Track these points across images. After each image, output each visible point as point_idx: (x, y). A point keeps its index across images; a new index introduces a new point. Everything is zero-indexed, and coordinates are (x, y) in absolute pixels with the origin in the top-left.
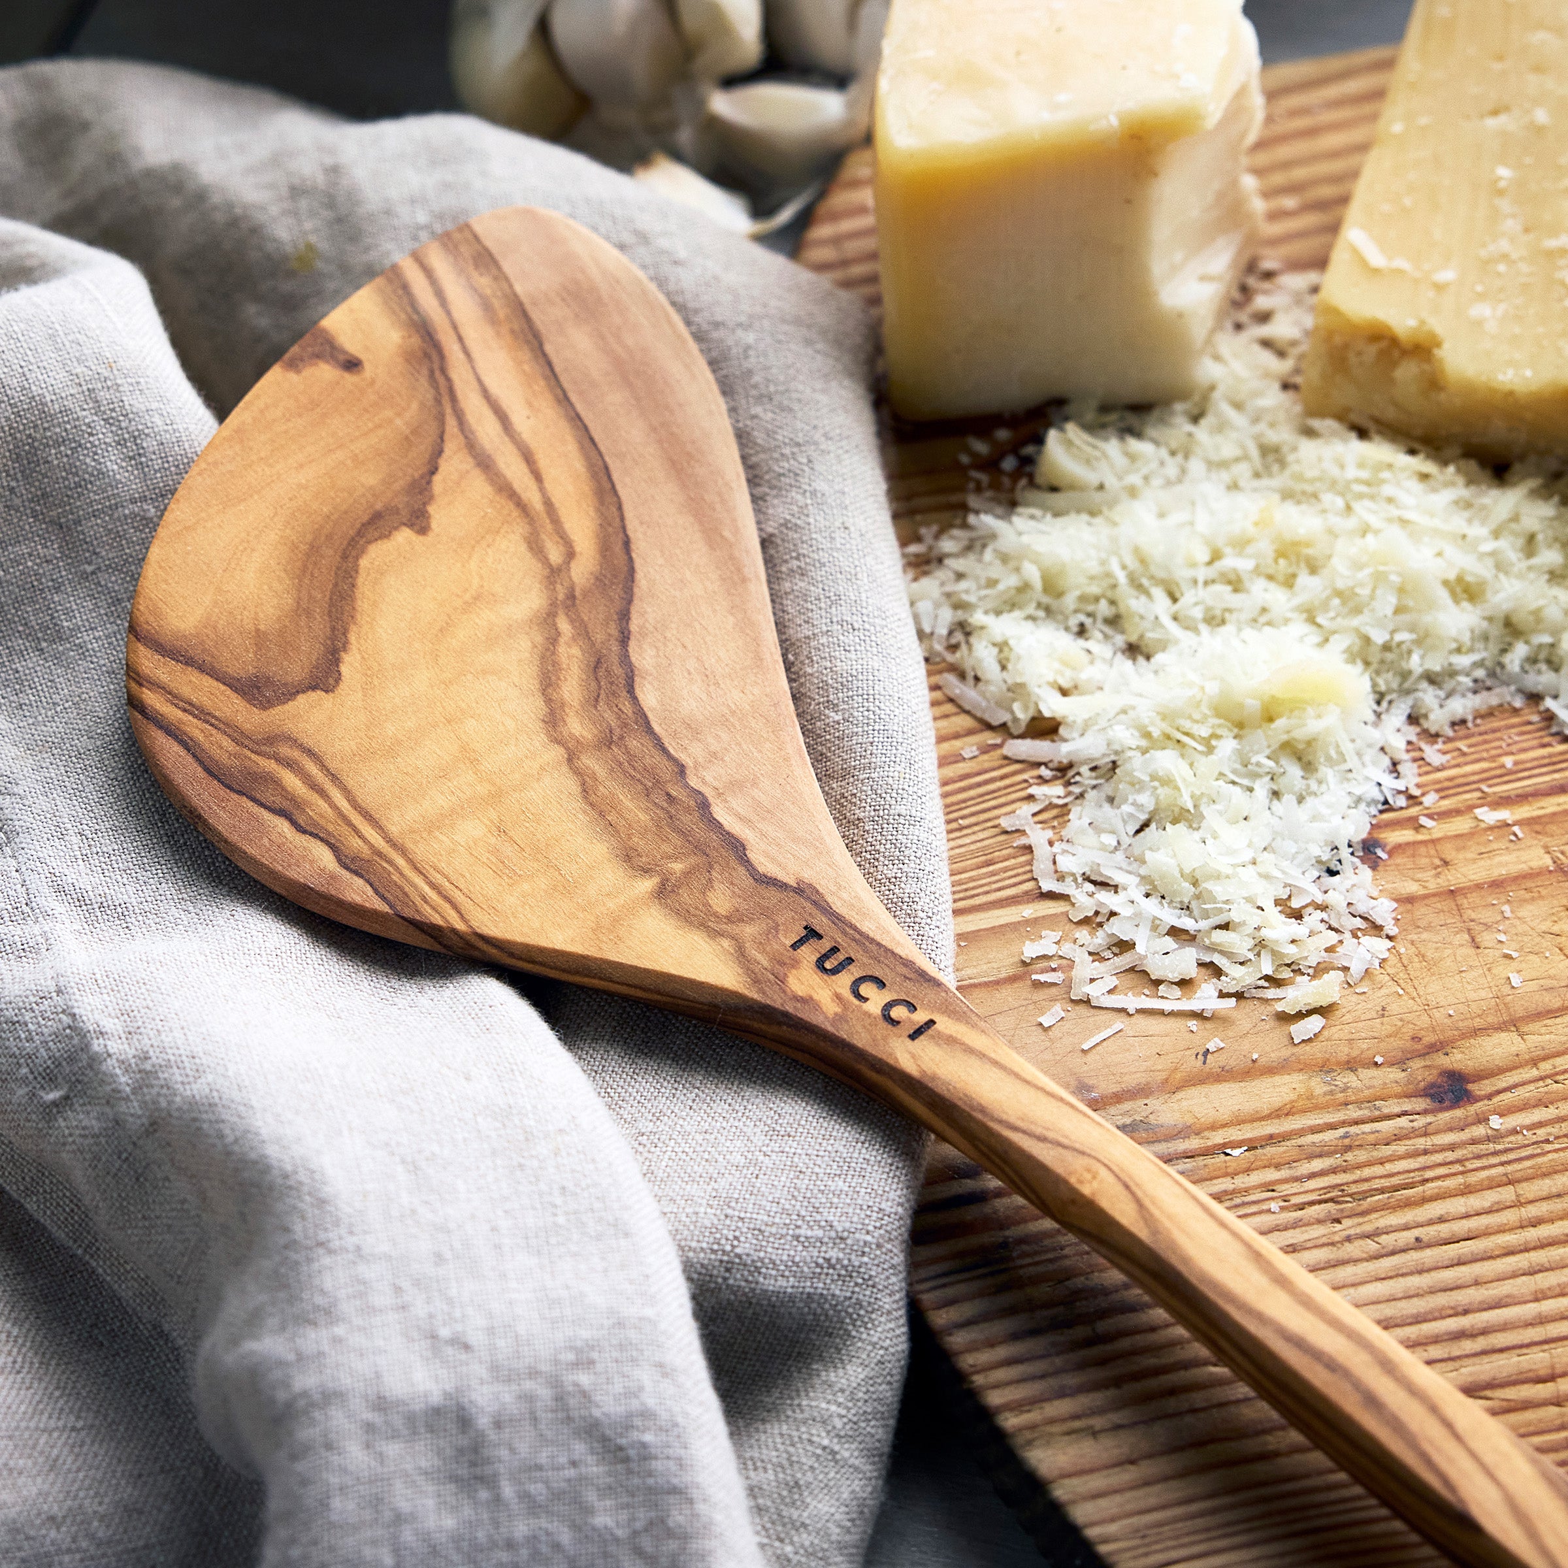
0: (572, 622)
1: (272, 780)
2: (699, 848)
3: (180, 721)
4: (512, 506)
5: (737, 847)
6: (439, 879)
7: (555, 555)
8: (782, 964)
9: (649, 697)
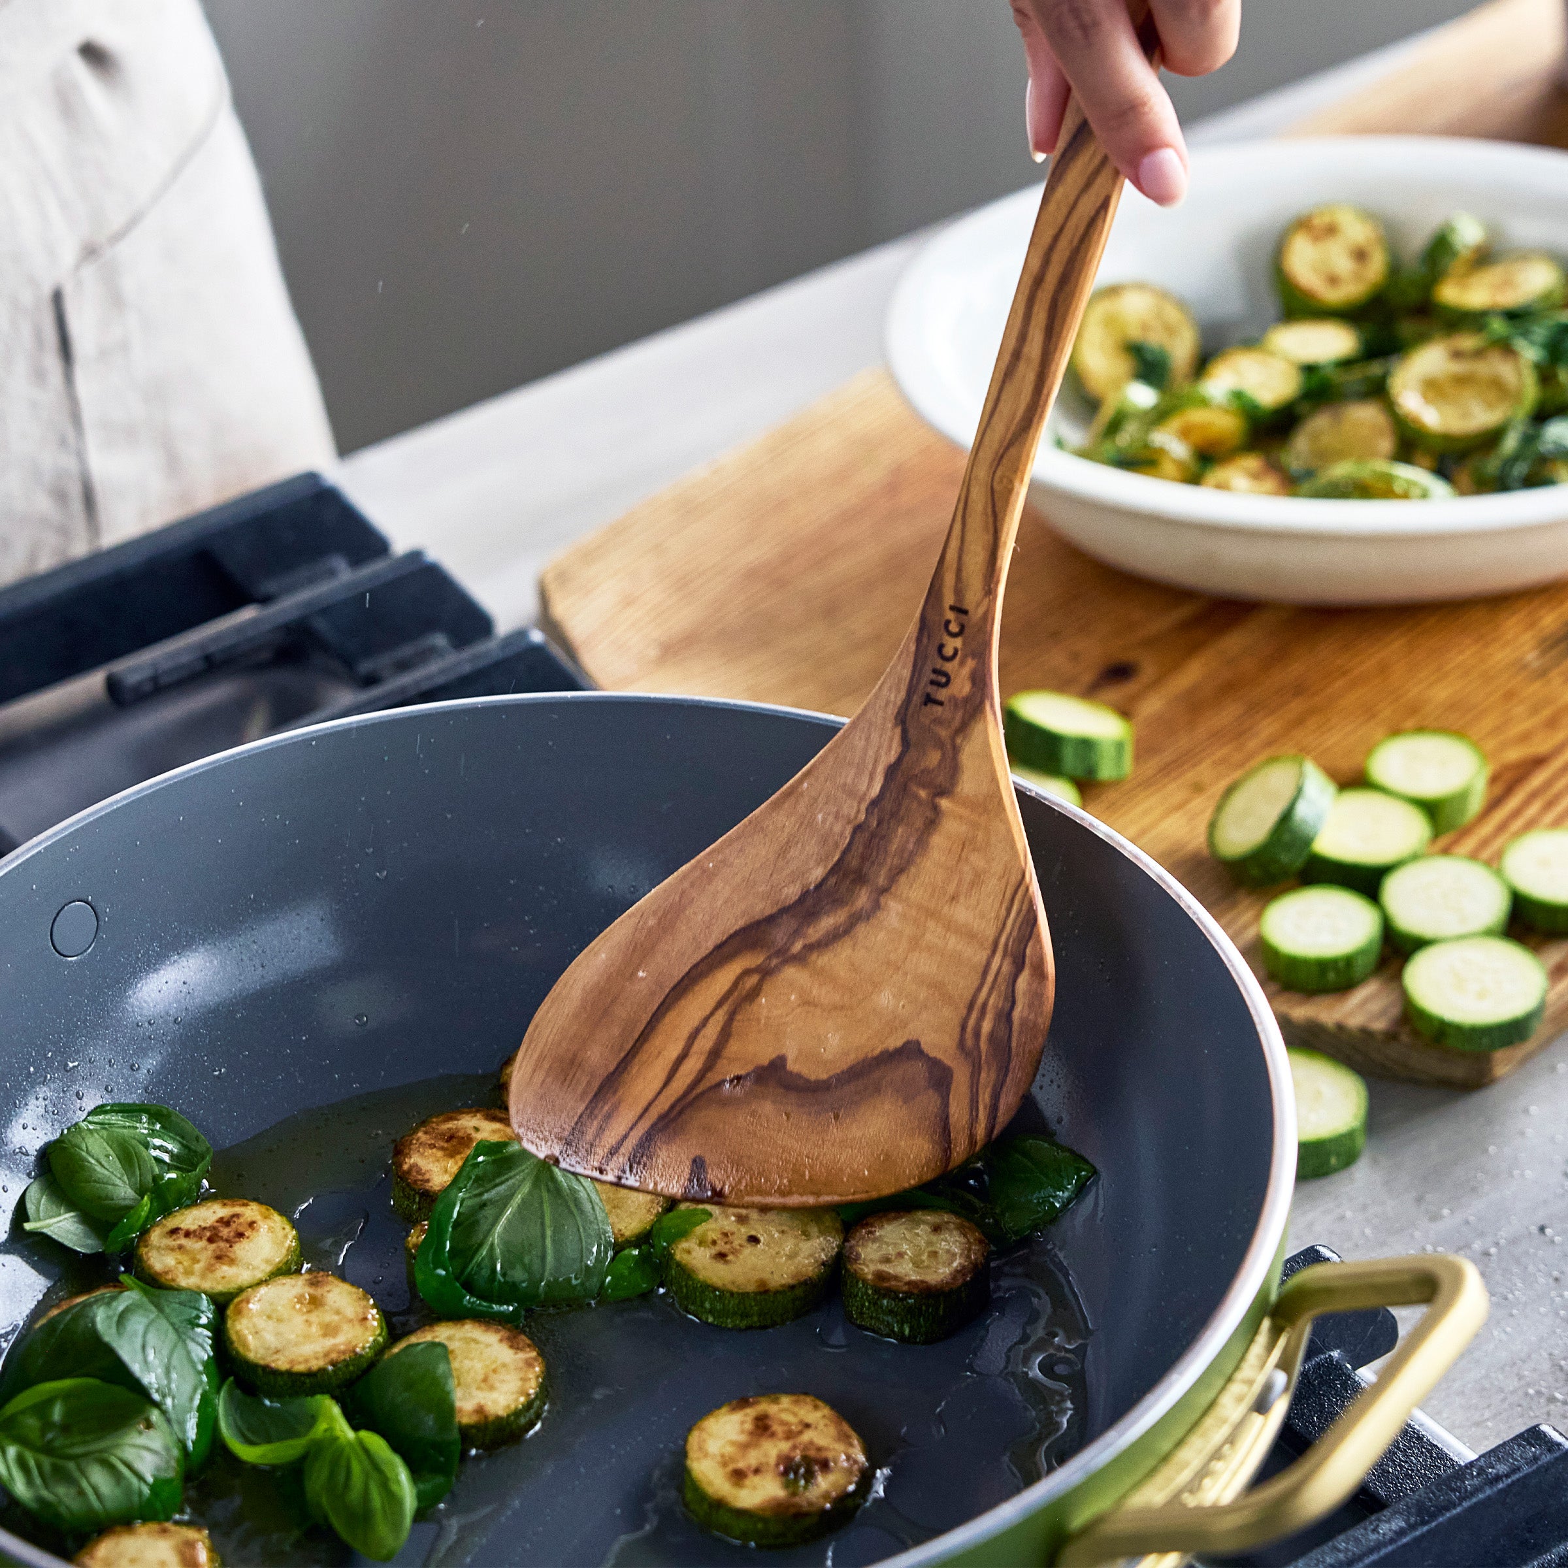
0: (793, 943)
1: (992, 1036)
2: (905, 788)
3: (985, 1108)
4: (735, 1023)
5: (892, 771)
6: (1003, 912)
7: (753, 980)
8: (956, 705)
9: (818, 873)
